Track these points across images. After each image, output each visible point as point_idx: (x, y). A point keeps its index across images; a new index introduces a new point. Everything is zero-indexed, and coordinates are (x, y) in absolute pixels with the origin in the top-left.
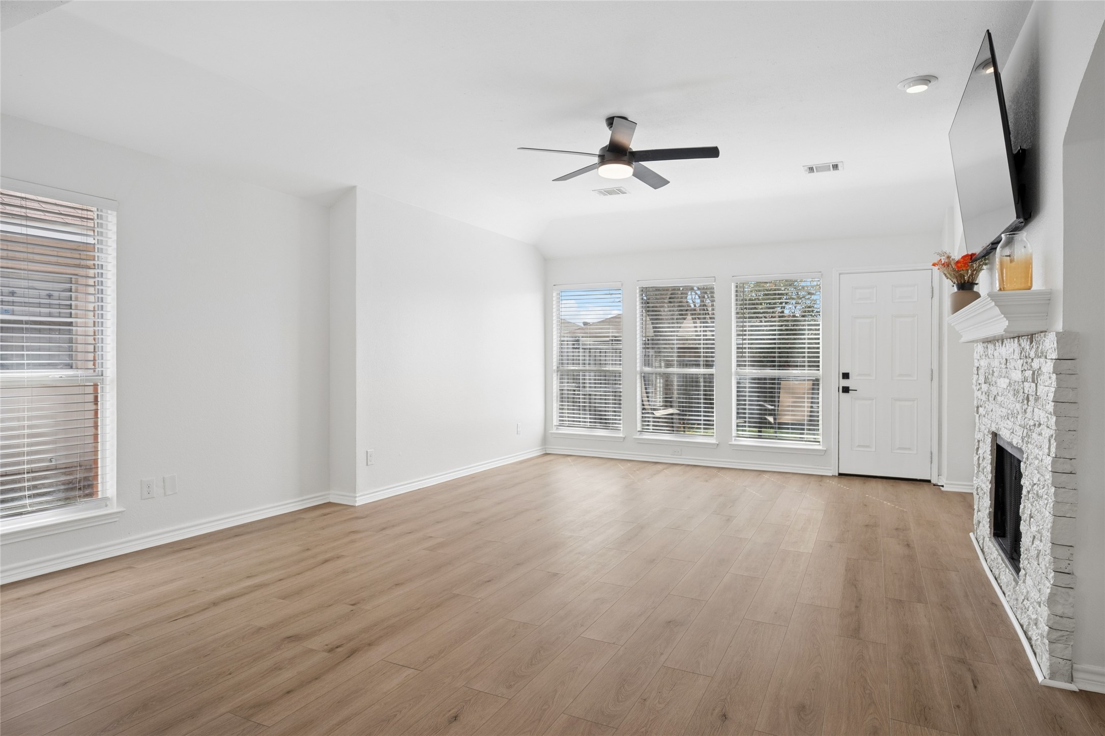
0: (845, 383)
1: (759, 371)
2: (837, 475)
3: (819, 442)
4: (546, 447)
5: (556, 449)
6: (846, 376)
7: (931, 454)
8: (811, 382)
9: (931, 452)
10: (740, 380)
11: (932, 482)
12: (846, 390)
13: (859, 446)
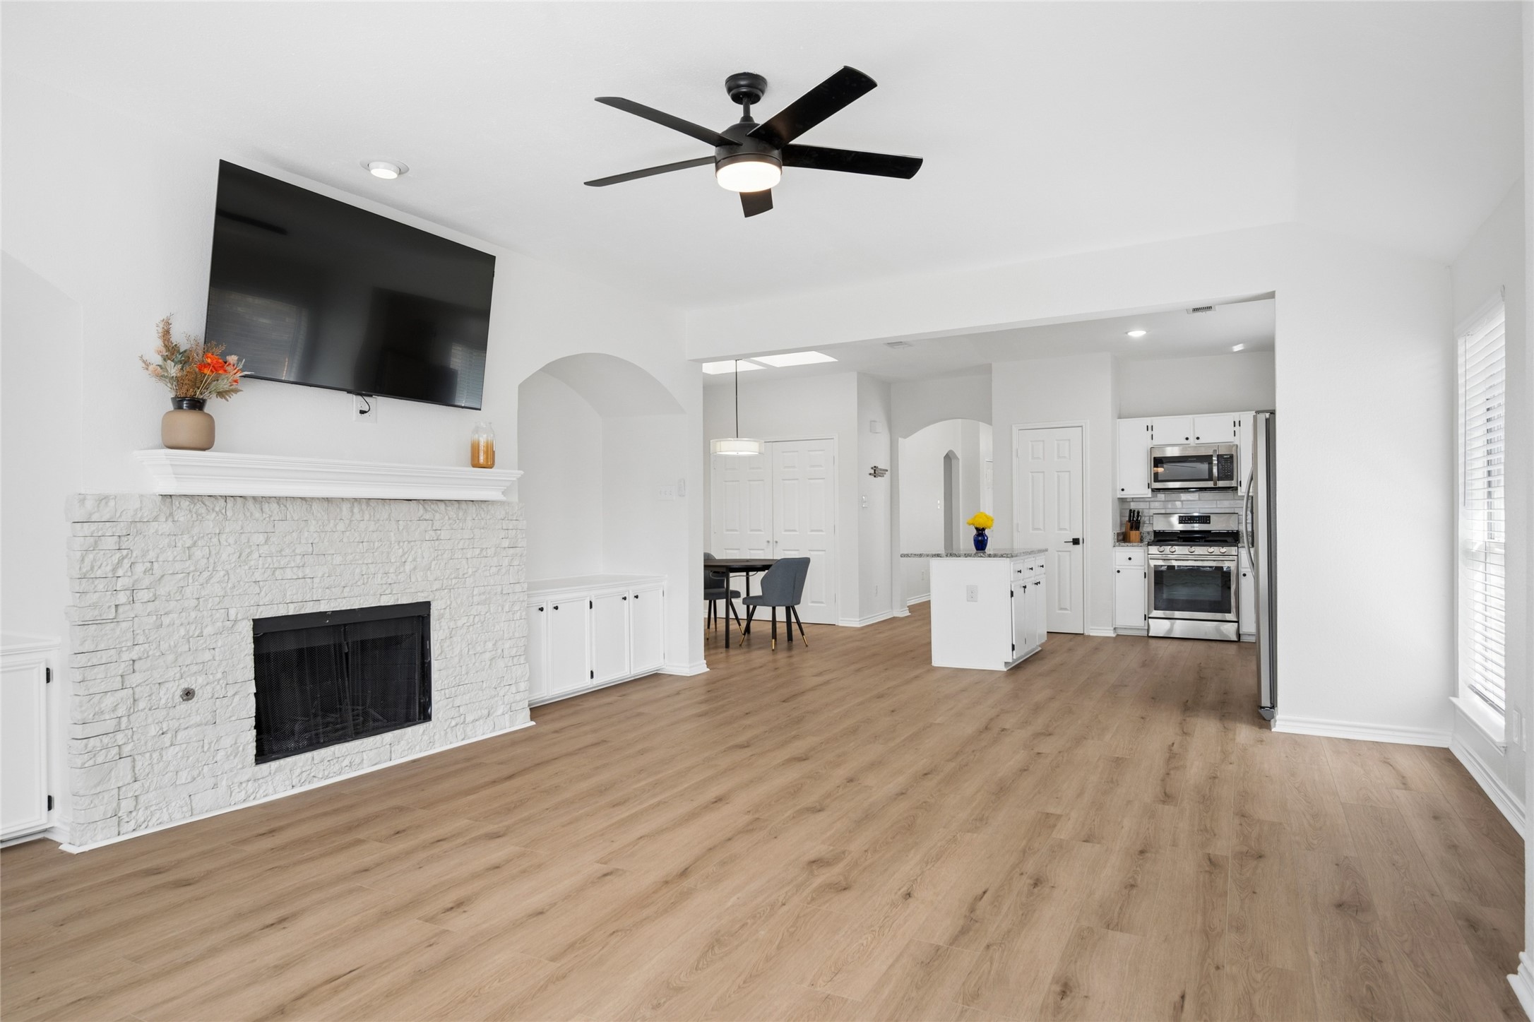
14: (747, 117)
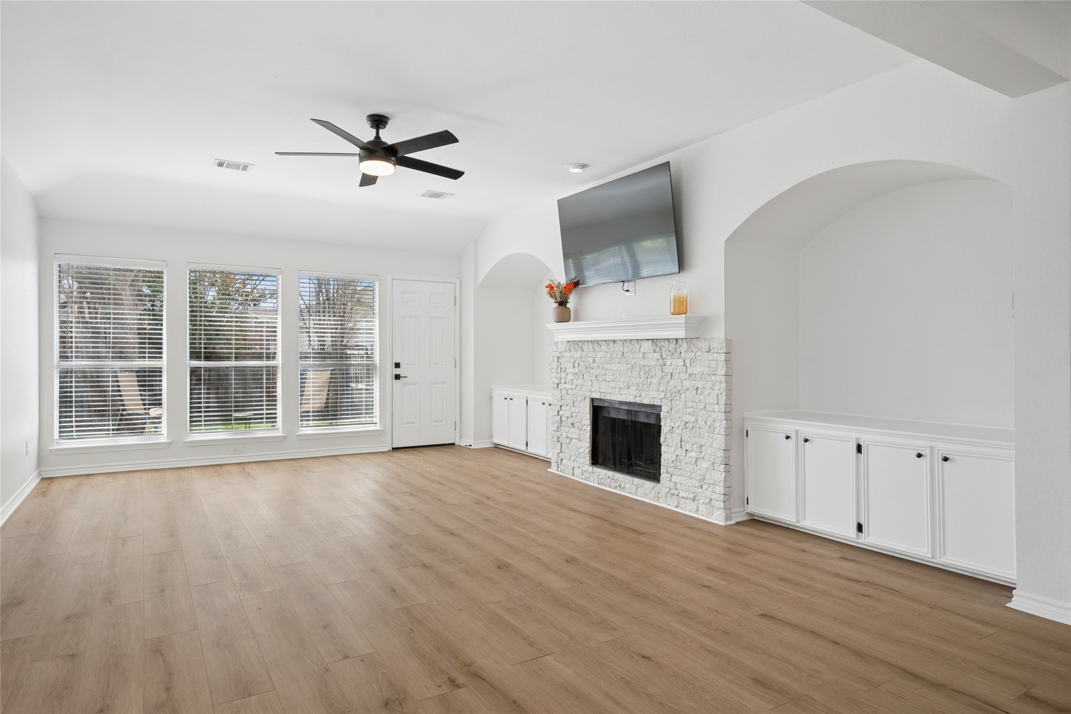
0: (397, 371)
1: (322, 363)
2: (391, 449)
3: (376, 423)
4: (41, 469)
5: (55, 470)
6: (397, 365)
7: (455, 423)
8: (330, 372)
9: (455, 422)
10: (303, 371)
11: (456, 444)
12: (397, 377)
13: (407, 423)
14: (377, 137)
